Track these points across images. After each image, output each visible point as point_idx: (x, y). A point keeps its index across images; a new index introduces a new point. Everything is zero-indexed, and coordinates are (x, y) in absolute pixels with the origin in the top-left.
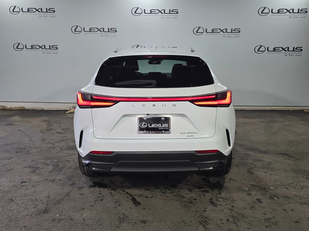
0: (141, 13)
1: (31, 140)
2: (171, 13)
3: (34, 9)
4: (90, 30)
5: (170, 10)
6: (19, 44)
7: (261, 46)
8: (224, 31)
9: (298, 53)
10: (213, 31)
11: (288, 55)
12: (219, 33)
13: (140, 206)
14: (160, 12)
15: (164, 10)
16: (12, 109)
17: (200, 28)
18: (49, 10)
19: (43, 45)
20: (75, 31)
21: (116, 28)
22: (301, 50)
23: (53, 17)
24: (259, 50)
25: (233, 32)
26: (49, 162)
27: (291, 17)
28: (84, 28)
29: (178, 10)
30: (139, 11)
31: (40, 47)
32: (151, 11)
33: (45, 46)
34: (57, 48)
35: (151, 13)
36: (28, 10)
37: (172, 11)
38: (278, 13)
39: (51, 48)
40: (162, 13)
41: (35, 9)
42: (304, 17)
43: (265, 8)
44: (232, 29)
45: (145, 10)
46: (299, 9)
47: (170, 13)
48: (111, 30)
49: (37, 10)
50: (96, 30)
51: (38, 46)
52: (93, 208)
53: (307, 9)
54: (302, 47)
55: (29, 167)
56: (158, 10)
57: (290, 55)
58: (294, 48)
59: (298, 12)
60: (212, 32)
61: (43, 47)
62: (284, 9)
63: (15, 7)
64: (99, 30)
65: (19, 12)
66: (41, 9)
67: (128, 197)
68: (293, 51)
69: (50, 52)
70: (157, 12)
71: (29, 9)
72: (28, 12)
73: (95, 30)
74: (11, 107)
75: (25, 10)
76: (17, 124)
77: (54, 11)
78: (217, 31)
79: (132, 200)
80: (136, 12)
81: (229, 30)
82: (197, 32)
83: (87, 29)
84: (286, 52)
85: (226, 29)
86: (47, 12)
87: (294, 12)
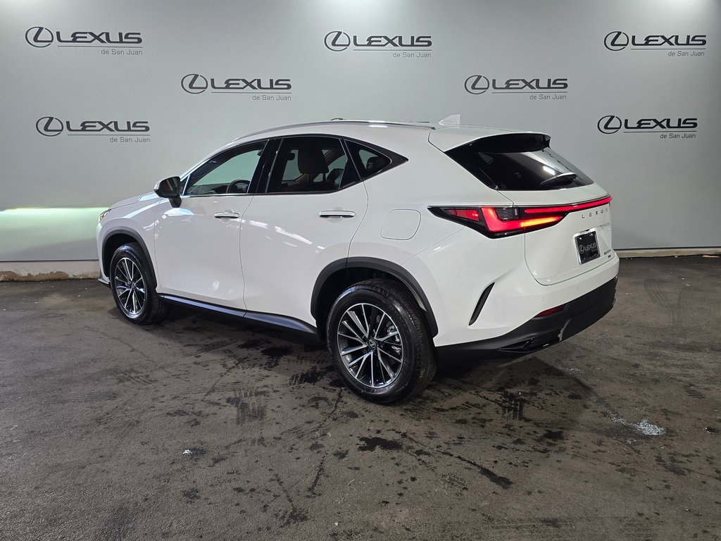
0: (348, 45)
1: (133, 350)
2: (415, 43)
3: (88, 35)
4: (228, 85)
5: (413, 38)
6: (51, 119)
7: (612, 117)
8: (534, 84)
9: (689, 131)
10: (508, 85)
11: (668, 136)
12: (522, 88)
13: (513, 485)
14: (390, 41)
15: (400, 38)
16: (32, 279)
17: (479, 77)
18: (126, 37)
19: (111, 122)
20: (191, 86)
21: (289, 80)
22: (695, 125)
23: (137, 53)
24: (607, 126)
25: (552, 86)
26: (217, 398)
27: (673, 54)
28: (212, 80)
29: (430, 37)
30: (342, 40)
31: (106, 126)
32: (369, 39)
33: (116, 123)
34: (147, 129)
35: (369, 45)
36: (75, 38)
37: (418, 40)
38: (646, 44)
39: (132, 129)
40: (395, 45)
41: (91, 34)
42: (700, 54)
43: (619, 33)
44: (549, 80)
45: (355, 37)
46: (688, 37)
47: (412, 45)
48: (277, 83)
49: (97, 38)
50: (242, 84)
51: (100, 123)
52: (405, 498)
53: (705, 36)
54: (696, 119)
55: (176, 413)
56: (386, 38)
57: (671, 136)
58: (680, 120)
59: (688, 44)
60: (507, 88)
61: (112, 126)
62: (658, 36)
63: (41, 29)
64: (249, 84)
65: (51, 41)
66: (107, 34)
67: (470, 469)
68: (679, 126)
69: (128, 137)
70: (384, 41)
71: (77, 35)
72: (74, 41)
73: (239, 84)
74: (29, 275)
75: (66, 36)
76: (71, 315)
77: (140, 41)
78: (518, 84)
79: (482, 474)
80: (336, 43)
81: (543, 83)
82: (473, 87)
83: (220, 83)
84: (664, 130)
85: (538, 81)
86: (121, 41)
87: (679, 42)
